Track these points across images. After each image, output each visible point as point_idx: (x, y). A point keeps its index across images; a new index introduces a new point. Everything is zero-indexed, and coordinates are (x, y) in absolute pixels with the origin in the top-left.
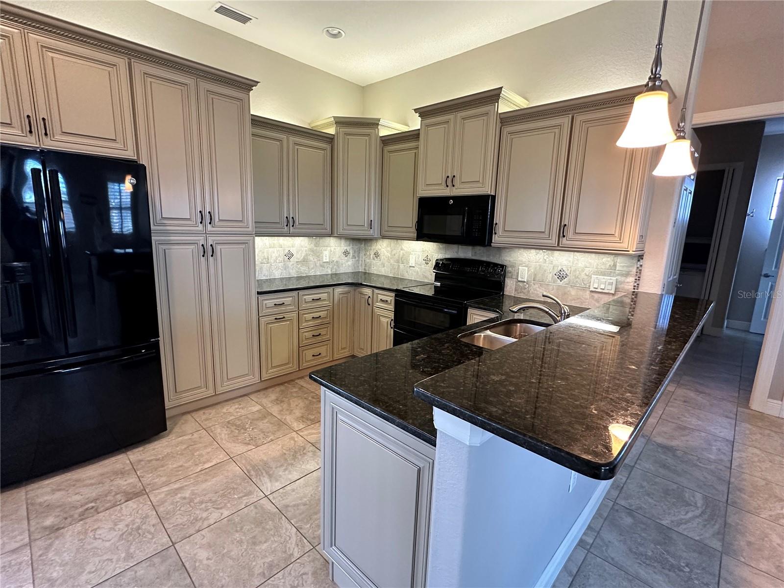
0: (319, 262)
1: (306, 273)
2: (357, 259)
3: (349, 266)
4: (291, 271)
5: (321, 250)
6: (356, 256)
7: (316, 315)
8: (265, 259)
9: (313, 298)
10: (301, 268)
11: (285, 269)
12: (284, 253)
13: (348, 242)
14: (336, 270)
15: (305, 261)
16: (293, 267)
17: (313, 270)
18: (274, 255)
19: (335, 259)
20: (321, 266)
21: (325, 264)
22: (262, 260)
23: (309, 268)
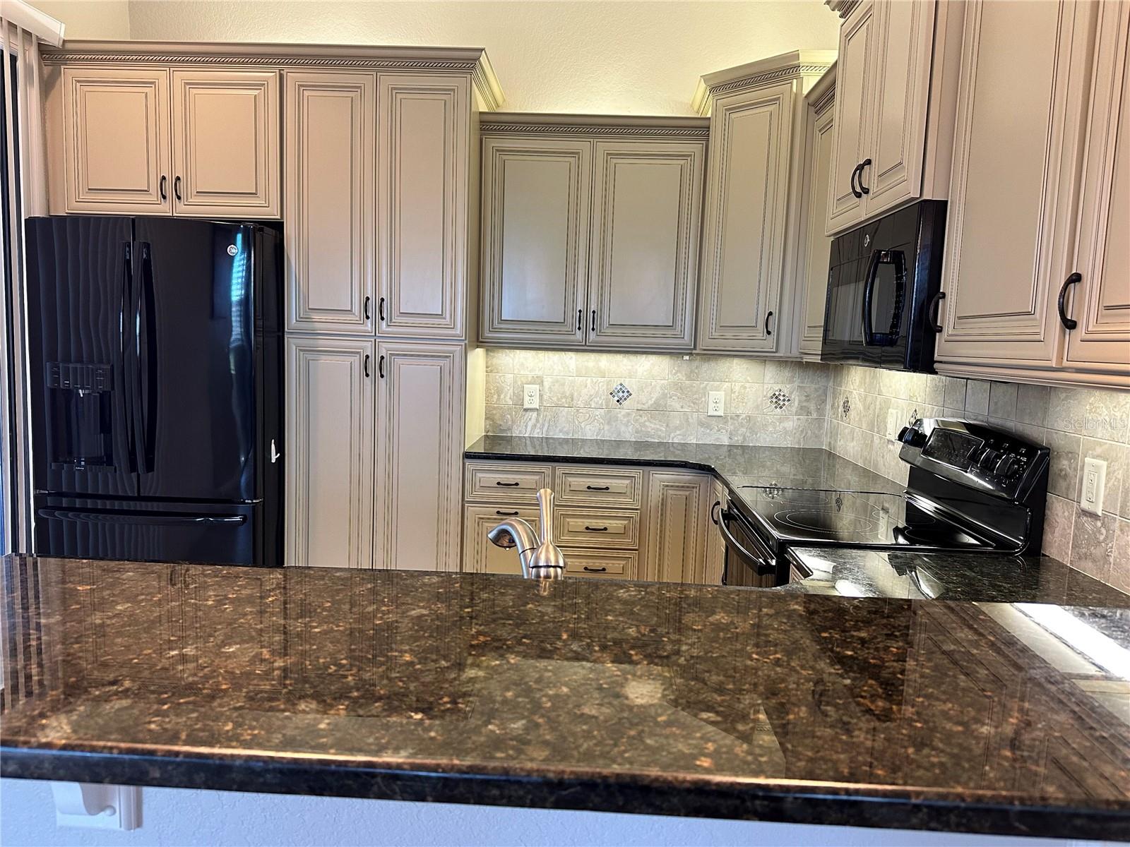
0: (695, 415)
1: (659, 437)
2: (815, 415)
3: (786, 432)
4: (623, 429)
5: (705, 388)
6: (812, 407)
7: (600, 524)
8: (566, 397)
9: (589, 484)
10: (647, 423)
11: (609, 423)
12: (608, 389)
13: (787, 373)
14: (744, 439)
15: (658, 410)
16: (628, 421)
17: (678, 432)
18: (584, 391)
19: (743, 411)
20: (701, 424)
21: (713, 421)
22: (558, 399)
23: (667, 425)
